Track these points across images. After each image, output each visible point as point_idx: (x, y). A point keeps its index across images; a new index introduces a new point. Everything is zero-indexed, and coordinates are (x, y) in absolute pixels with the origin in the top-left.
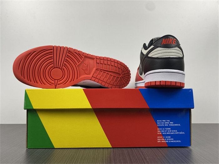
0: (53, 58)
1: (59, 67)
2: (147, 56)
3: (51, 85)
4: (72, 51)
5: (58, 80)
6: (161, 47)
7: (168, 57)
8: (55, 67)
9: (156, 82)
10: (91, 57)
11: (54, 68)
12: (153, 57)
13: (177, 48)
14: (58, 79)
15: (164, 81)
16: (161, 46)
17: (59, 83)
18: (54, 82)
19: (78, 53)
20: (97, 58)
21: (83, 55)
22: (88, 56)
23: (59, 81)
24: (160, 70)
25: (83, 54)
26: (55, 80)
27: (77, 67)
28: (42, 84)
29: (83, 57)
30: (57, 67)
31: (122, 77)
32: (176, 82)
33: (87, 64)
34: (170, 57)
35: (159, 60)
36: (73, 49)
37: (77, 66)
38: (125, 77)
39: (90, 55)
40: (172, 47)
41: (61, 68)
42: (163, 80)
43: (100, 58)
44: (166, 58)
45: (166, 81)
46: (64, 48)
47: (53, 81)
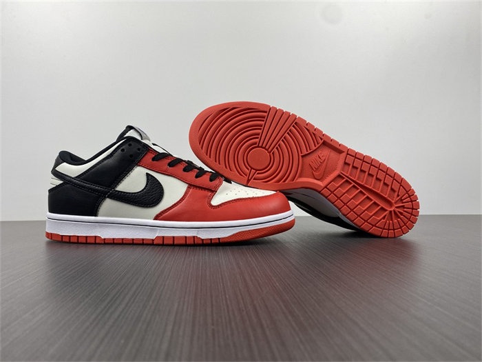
0: (262, 128)
1: (267, 147)
3: (240, 175)
4: (303, 125)
5: (257, 170)
8: (260, 145)
10: (338, 147)
11: (258, 147)
14: (258, 168)
17: (256, 176)
18: (248, 172)
19: (312, 131)
20: (349, 153)
21: (321, 139)
22: (331, 143)
23: (258, 174)
25: (322, 137)
26: (252, 168)
27: (300, 157)
28: (226, 167)
29: (321, 142)
30: (264, 146)
31: (394, 211)
33: (323, 158)
36: (306, 121)
37: (302, 156)
38: (401, 214)
39: (338, 143)
41: (270, 150)
43: (356, 156)
46: (289, 115)
47: (248, 169)
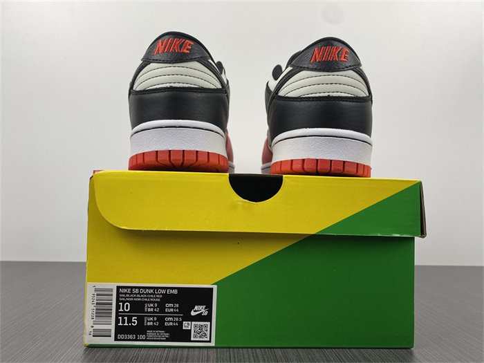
2: (277, 93)
6: (308, 69)
7: (326, 94)
9: (292, 160)
12: (289, 95)
13: (351, 73)
15: (312, 160)
16: (310, 66)
24: (304, 129)
32: (344, 162)
34: (331, 94)
35: (303, 103)
40: (339, 70)
42: (311, 158)
44: (320, 97)
45: (317, 160)
